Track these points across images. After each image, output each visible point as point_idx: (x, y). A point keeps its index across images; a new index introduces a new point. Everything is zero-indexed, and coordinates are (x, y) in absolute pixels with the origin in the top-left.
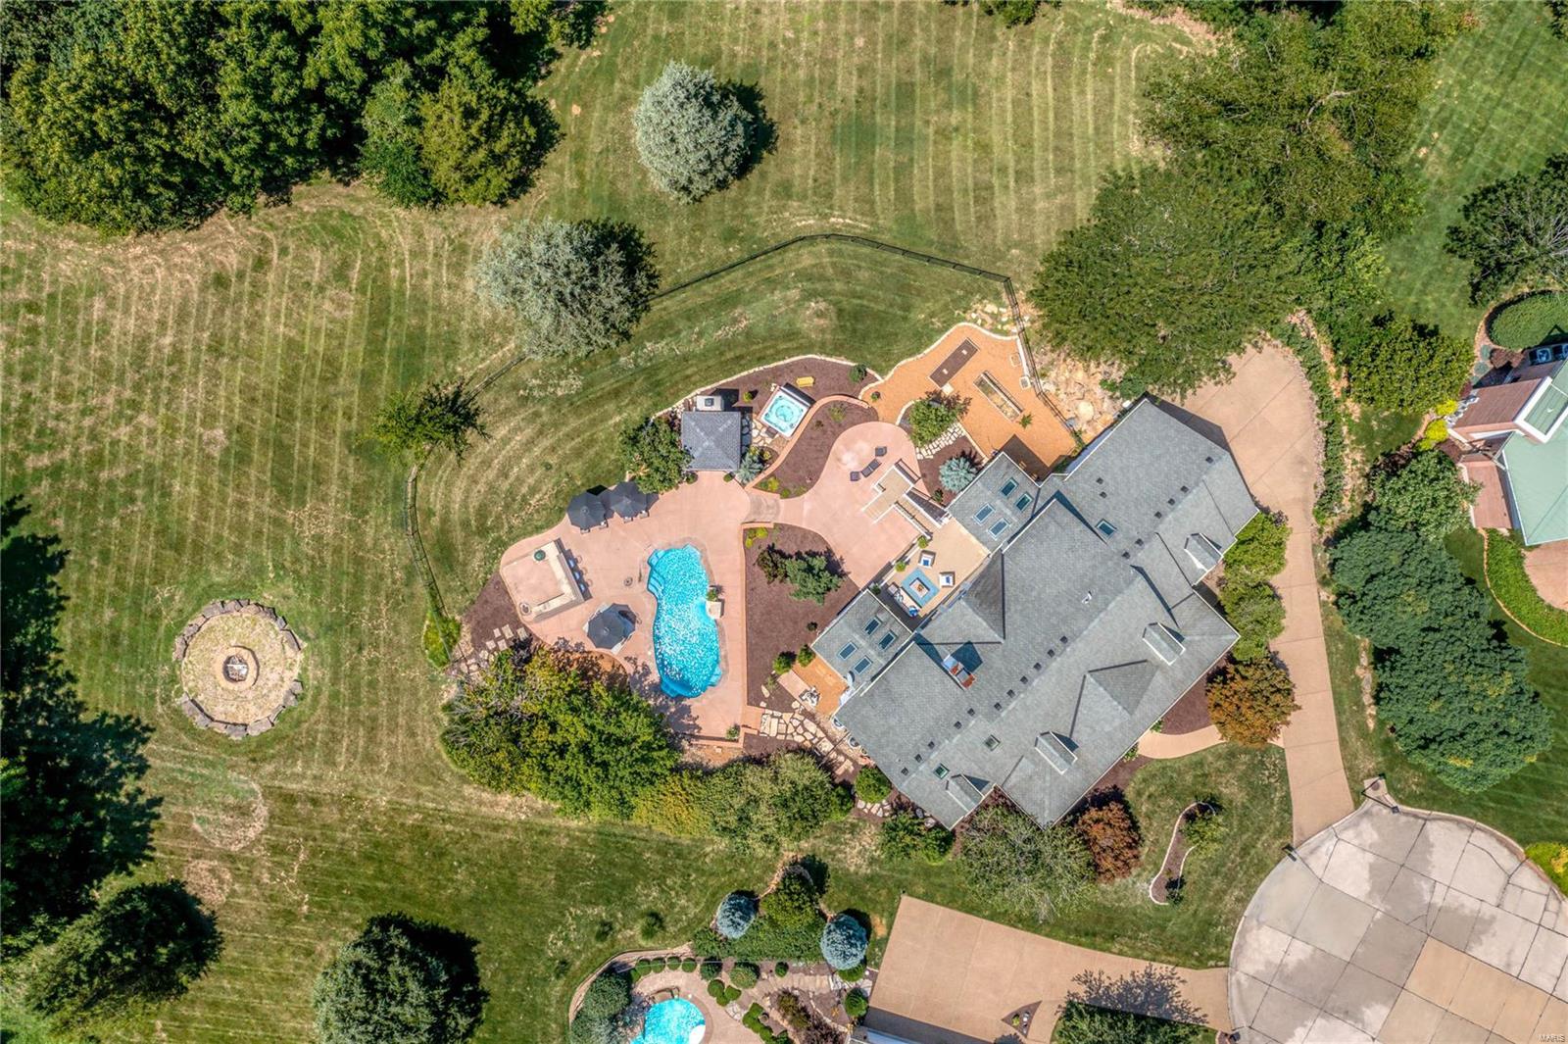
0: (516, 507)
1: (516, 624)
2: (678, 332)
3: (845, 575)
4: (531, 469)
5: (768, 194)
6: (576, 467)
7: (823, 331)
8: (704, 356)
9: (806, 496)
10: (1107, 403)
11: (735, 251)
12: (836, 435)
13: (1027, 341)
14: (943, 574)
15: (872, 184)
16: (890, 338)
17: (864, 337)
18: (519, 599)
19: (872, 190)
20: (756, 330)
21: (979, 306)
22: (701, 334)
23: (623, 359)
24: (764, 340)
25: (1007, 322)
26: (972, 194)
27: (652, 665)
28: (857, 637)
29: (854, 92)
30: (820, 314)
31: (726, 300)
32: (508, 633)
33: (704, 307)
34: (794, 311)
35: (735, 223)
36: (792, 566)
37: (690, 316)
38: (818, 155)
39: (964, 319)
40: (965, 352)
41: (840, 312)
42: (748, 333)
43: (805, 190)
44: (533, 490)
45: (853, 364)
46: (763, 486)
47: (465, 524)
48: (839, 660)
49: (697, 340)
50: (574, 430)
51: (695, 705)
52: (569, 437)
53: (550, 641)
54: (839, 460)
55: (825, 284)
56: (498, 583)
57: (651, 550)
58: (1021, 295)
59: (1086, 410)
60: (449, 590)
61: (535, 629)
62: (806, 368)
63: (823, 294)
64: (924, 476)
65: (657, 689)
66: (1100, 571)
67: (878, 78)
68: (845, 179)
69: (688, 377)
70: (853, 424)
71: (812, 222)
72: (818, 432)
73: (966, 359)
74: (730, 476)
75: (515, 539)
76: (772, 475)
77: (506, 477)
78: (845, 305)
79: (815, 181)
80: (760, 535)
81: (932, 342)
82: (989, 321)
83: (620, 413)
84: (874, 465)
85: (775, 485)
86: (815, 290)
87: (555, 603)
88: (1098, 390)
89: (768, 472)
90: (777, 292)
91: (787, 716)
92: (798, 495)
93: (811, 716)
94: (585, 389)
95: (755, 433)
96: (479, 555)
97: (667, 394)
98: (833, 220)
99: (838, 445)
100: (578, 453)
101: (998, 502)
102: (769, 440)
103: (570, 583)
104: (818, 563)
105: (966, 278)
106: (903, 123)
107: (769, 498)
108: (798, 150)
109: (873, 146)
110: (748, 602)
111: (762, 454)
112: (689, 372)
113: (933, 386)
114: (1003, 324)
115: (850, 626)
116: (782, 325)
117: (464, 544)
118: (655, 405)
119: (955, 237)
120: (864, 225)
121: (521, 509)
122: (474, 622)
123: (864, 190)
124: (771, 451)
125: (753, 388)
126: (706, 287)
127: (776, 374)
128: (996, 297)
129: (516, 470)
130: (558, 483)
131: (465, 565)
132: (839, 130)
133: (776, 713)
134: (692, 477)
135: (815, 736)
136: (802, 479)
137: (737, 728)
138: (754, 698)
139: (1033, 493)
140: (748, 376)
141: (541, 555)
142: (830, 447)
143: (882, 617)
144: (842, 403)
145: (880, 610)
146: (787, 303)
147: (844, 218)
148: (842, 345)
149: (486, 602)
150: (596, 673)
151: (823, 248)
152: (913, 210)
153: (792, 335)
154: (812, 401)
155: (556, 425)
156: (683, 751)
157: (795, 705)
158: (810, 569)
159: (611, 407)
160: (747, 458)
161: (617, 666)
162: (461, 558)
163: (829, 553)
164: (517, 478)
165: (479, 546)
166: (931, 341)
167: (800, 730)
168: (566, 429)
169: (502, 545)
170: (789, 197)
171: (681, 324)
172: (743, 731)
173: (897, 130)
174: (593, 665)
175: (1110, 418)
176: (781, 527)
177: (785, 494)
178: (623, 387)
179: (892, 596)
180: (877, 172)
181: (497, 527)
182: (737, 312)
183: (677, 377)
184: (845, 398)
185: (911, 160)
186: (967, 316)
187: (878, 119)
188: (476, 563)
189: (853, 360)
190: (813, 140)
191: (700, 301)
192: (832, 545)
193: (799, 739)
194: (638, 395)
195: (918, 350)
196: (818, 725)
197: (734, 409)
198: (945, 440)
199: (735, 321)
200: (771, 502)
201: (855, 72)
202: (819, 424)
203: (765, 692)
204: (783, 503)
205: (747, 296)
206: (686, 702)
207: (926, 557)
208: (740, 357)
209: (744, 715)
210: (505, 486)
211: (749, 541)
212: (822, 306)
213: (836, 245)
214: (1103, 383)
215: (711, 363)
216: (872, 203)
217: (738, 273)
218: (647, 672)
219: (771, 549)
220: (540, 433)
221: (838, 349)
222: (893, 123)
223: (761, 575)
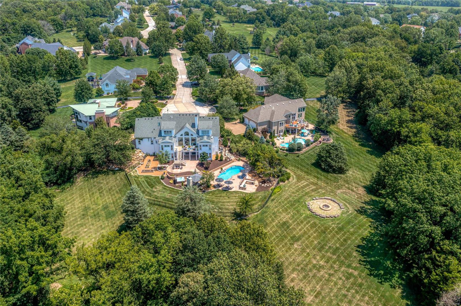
7: (159, 186)
16: (151, 180)
20: (169, 193)
34: (159, 191)
66: (166, 119)
78: (151, 188)
90: (158, 196)
153: (164, 189)
212: (154, 189)
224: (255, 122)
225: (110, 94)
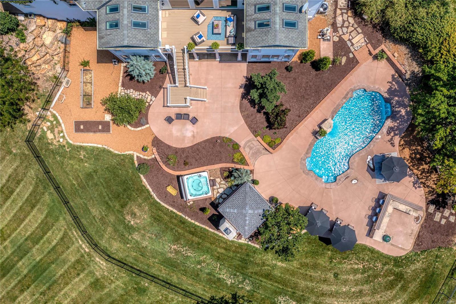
0: (371, 272)
1: (429, 216)
2: (209, 274)
3: (247, 78)
4: (345, 282)
5: (106, 290)
6: (322, 261)
7: (140, 206)
8: (208, 251)
9: (227, 135)
10: (32, 28)
11: (145, 283)
12: (183, 150)
13: (48, 102)
14: (197, 22)
15: (54, 247)
16: (113, 171)
17: (124, 182)
18: (416, 227)
19: (57, 245)
20: (171, 238)
21: (55, 142)
22: (199, 263)
23: (248, 288)
24: (172, 229)
25: (49, 121)
26: (12, 197)
27: (385, 130)
28: (278, 26)
29: (25, 293)
30: (134, 215)
31: (172, 265)
32: (438, 216)
33: (185, 272)
34: (144, 228)
35: (133, 294)
36: (269, 108)
37: (196, 276)
38: (67, 284)
39: (68, 143)
40: (82, 127)
41: (123, 206)
42: (176, 240)
43: (87, 275)
44: (355, 271)
45: (142, 176)
46: (243, 161)
47: (404, 289)
48: (300, 25)
49: (204, 262)
50: (305, 280)
51: (383, 89)
52: (311, 279)
53: (422, 191)
54: (194, 136)
55: (117, 226)
56: (418, 245)
57: (328, 186)
58: (29, 126)
59: (48, 38)
60: (445, 266)
61: (423, 205)
62: (166, 196)
63: (123, 222)
64: (161, 87)
65: (393, 116)
67: (9, 288)
68: (64, 262)
69: (225, 249)
70: (169, 147)
71: (97, 259)
72: (190, 160)
73: (85, 123)
74: (254, 182)
75: (388, 257)
76: (233, 162)
77: (361, 291)
78: (118, 206)
79: (78, 274)
80: (269, 139)
81: (94, 147)
82: (56, 130)
83: (276, 265)
84: (179, 116)
85: (237, 156)
86: (125, 228)
87: (402, 207)
88: (30, 39)
89: (233, 165)
90: (144, 245)
91: (346, 37)
92: (230, 140)
93: (334, 25)
94: (280, 294)
95: (221, 191)
96: (413, 267)
97: (244, 251)
98: (87, 250)
99: (187, 144)
100: (315, 267)
101: (125, 22)
102: (218, 180)
103: (386, 210)
104: (255, 94)
105: (49, 161)
106: (16, 259)
107: (246, 152)
108: (74, 295)
109: (39, 262)
110: (308, 113)
111: (228, 177)
112: (223, 251)
113: (112, 126)
114: (51, 122)
115: (275, 36)
116: (156, 228)
117: (415, 280)
118: (255, 252)
119: (37, 186)
120: (75, 233)
121: (370, 268)
122: (450, 238)
123: (60, 249)
124: (222, 174)
125: (200, 212)
126: (175, 279)
127: (183, 207)
128: (43, 137)
129: (353, 290)
130: (340, 263)
131: (425, 270)
132: (47, 285)
133: (349, 44)
134: (272, 200)
135: (342, 14)
136: (221, 146)
137: (376, 57)
138: (353, 63)
139: (103, 10)
140: (196, 220)
141: (386, 238)
142: (192, 147)
143: (252, 25)
144: (165, 163)
145: (249, 30)
146: (143, 236)
147: (81, 246)
148: (138, 190)
149: (433, 241)
150: (416, 154)
151: (103, 243)
152: (46, 217)
153: (157, 219)
154: (178, 177)
155: (312, 291)
156: (413, 72)
157: (336, 39)
158: (262, 95)
159: (277, 273)
160: (236, 183)
161: (402, 147)
162: (423, 275)
163: (244, 96)
164: (357, 285)
165: (409, 270)
166: (93, 149)
167: (346, 24)
168: (310, 284)
169: (397, 261)
170: (97, 280)
171: (204, 276)
172: (374, 52)
173: (21, 258)
174: (412, 159)
175: (39, 21)
176: (255, 132)
177: (236, 147)
178: (261, 276)
179: (235, 37)
180: (47, 250)
181: (390, 272)
182: (172, 255)
183: (231, 254)
184: (161, 164)
185: (26, 240)
186: (65, 143)
187: (25, 272)
188: (418, 265)
189: (140, 177)
190: (62, 293)
191: (184, 278)
192: (239, 99)
193: (351, 20)
194: (258, 265)
195: (104, 150)
196: (335, 17)
197: (219, 212)
198: (134, 94)
199: (177, 252)
200: (247, 150)
201: (17, 301)
202: (185, 164)
203: (344, 60)
204: (242, 144)
205: (160, 257)
206: (386, 95)
207: (198, 40)
208: (192, 233)
209: (365, 60)
210: (366, 288)
211: (277, 142)
212: (128, 218)
213: (96, 238)
214: (23, 40)
215: (208, 245)
216: (62, 239)
217: (154, 271)
218: (391, 130)
219: (270, 126)
220: (323, 295)
221: (142, 190)
222: (20, 263)
223: (289, 118)
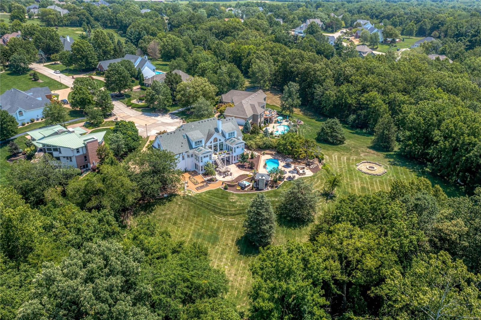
224: (243, 118)
225: (26, 125)
